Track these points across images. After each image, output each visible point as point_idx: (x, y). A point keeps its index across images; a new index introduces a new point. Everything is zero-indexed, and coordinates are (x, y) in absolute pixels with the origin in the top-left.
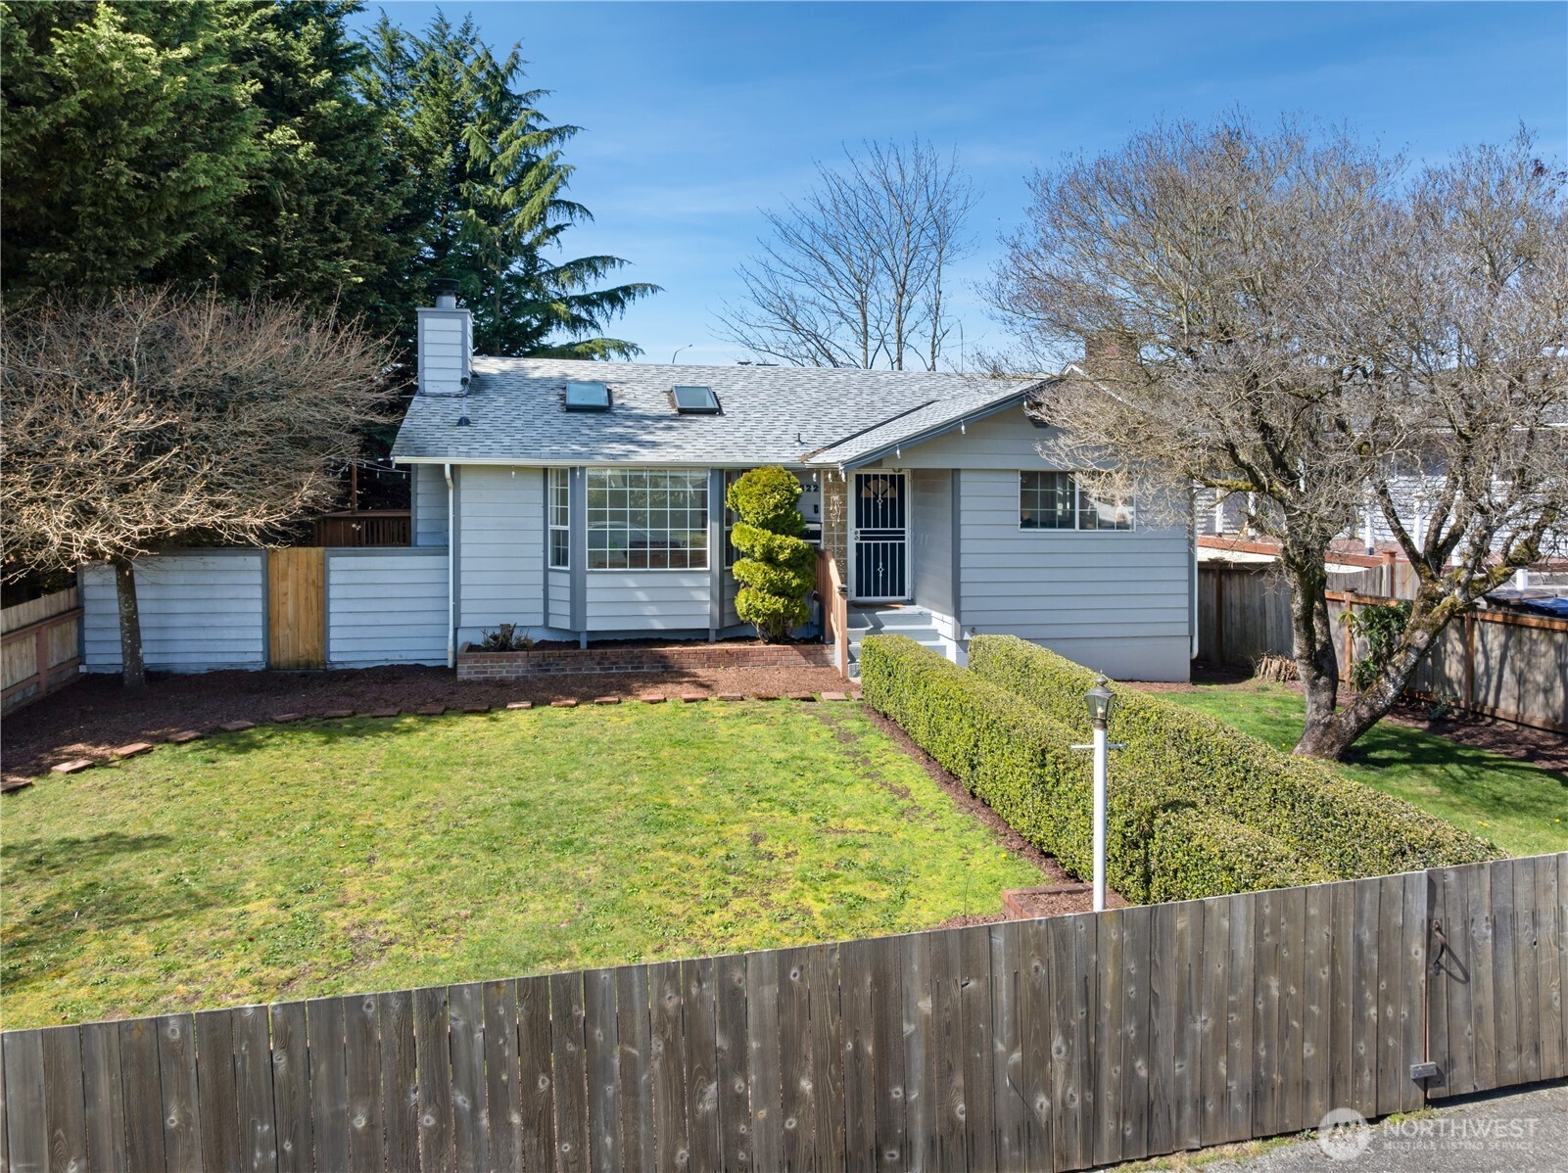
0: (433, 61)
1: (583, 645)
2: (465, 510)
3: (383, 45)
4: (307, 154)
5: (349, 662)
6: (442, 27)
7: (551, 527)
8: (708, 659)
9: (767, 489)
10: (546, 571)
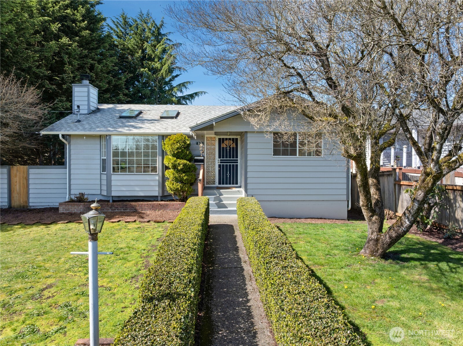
0: (137, 24)
1: (111, 201)
2: (72, 152)
3: (122, 21)
4: (75, 47)
5: (36, 206)
6: (141, 15)
7: (102, 158)
8: (153, 207)
9: (175, 142)
10: (101, 174)
